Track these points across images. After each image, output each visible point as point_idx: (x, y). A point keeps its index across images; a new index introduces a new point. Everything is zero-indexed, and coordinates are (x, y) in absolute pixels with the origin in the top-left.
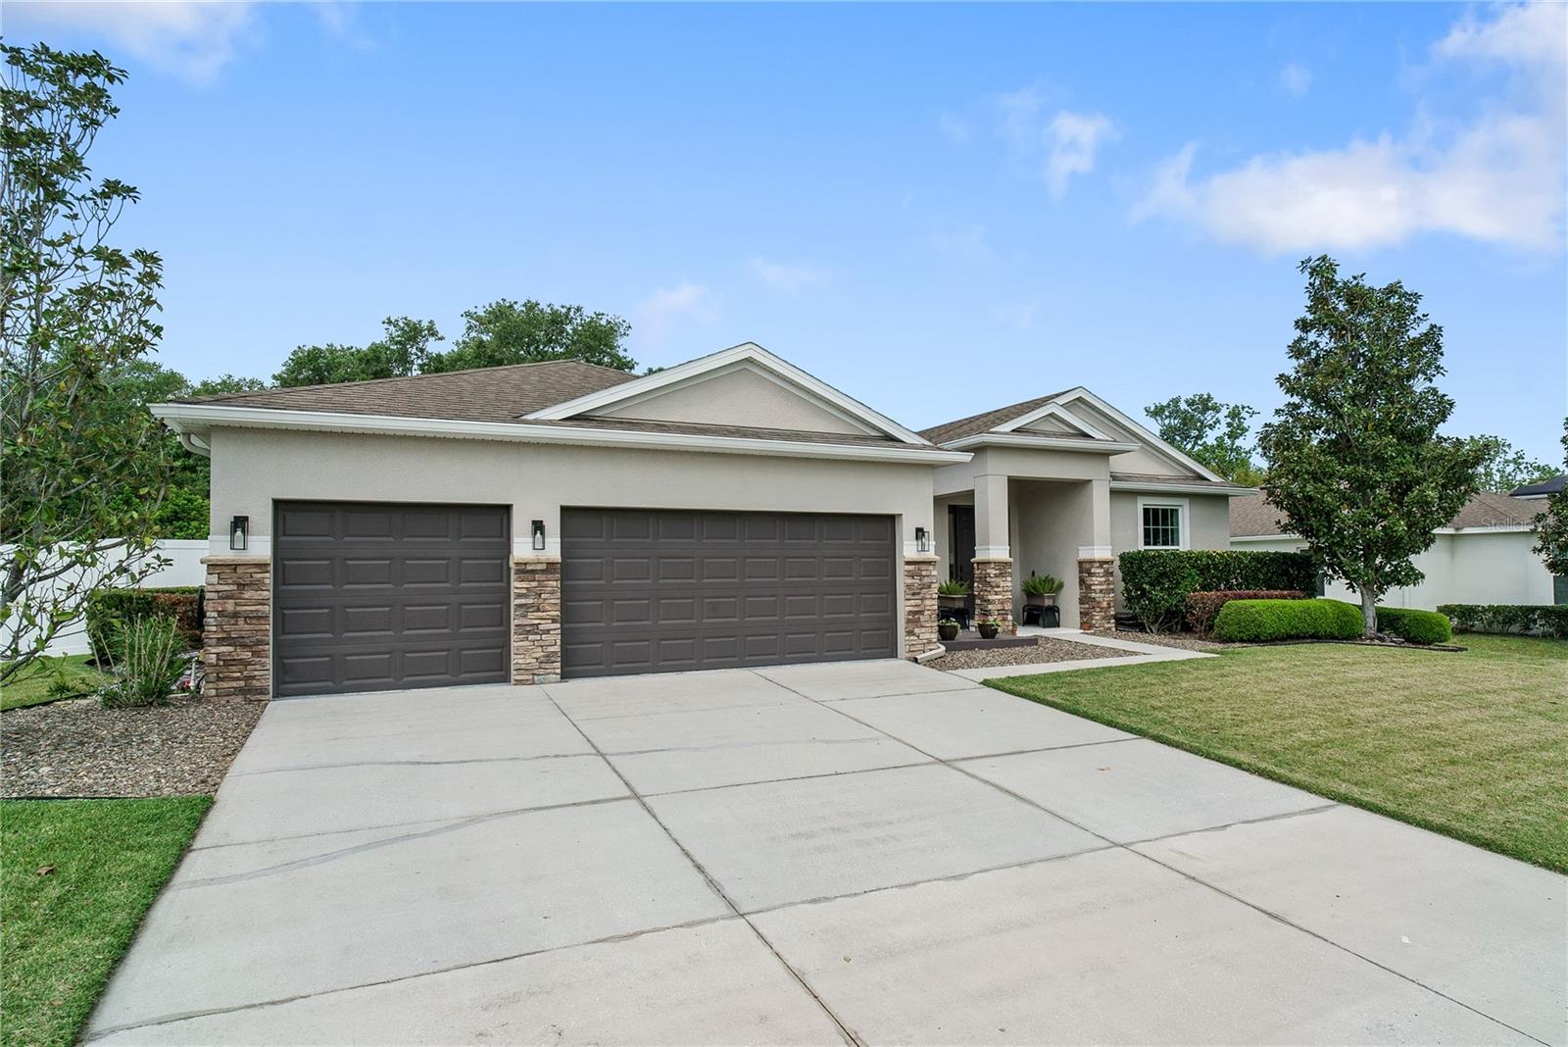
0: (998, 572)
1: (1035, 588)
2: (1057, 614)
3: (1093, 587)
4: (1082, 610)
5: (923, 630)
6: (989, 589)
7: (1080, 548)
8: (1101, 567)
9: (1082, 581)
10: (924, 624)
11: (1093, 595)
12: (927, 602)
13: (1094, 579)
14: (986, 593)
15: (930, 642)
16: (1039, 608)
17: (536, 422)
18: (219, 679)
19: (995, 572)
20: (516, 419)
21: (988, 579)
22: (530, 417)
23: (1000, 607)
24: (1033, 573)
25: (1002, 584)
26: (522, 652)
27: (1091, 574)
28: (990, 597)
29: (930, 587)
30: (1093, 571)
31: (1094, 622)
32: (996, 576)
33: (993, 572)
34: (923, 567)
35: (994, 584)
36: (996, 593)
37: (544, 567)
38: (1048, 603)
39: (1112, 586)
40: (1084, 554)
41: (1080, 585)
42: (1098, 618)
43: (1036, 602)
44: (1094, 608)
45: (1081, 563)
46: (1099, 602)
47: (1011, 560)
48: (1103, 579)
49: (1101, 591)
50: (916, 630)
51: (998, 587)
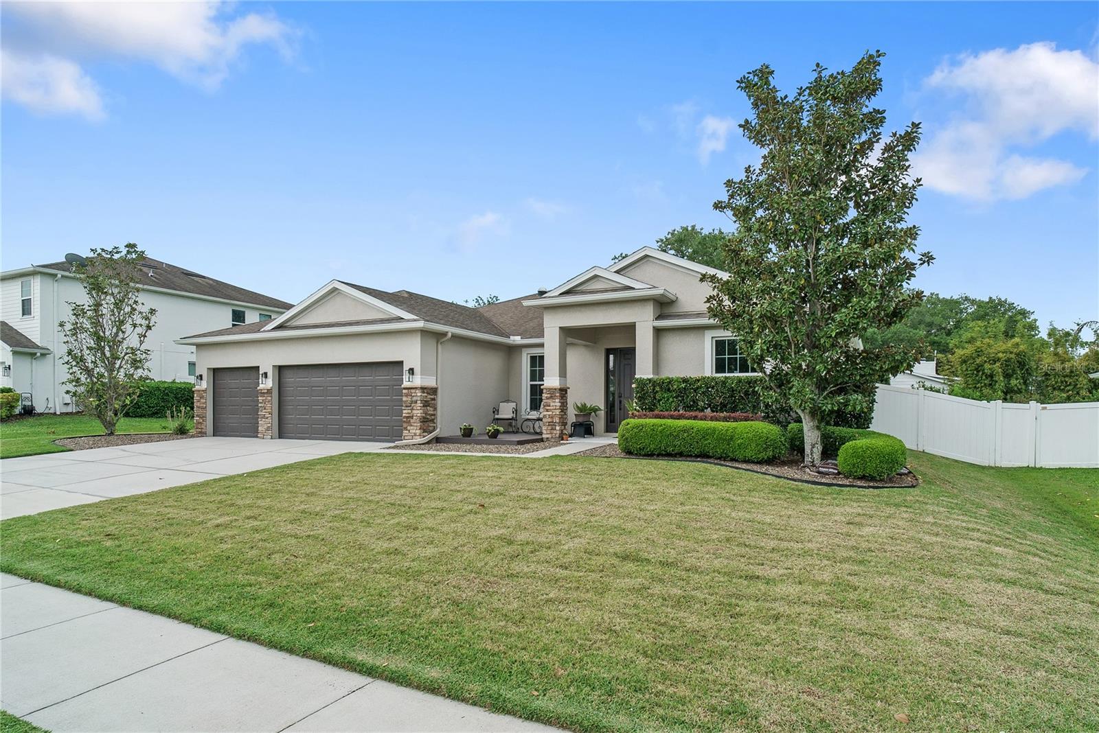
5: (412, 427)
10: (413, 424)
12: (414, 412)
15: (415, 435)
17: (264, 331)
18: (197, 428)
20: (259, 331)
22: (262, 330)
26: (263, 425)
29: (416, 403)
34: (413, 391)
37: (266, 391)
50: (409, 428)
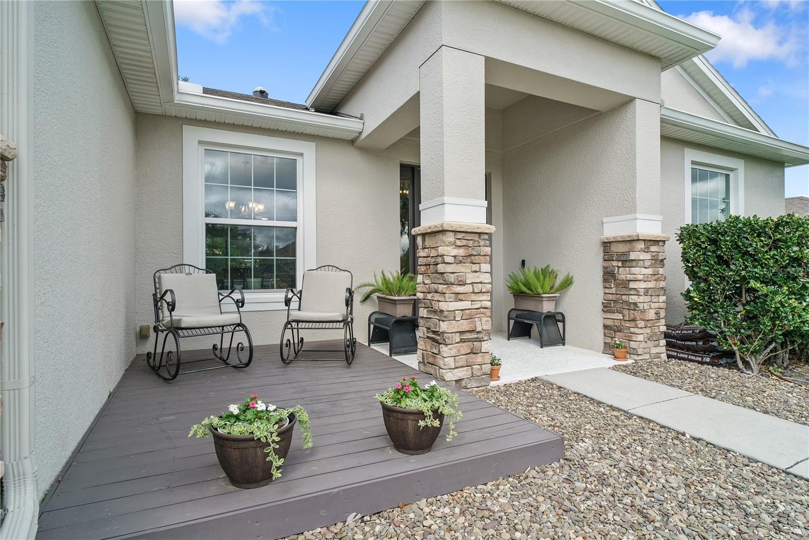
0: (461, 252)
1: (527, 285)
2: (560, 325)
3: (632, 285)
4: (609, 323)
6: (441, 288)
7: (605, 220)
8: (646, 250)
9: (609, 276)
11: (633, 299)
13: (635, 270)
14: (437, 297)
16: (532, 314)
19: (455, 252)
21: (441, 268)
23: (465, 325)
24: (523, 262)
25: (470, 278)
27: (626, 262)
28: (443, 306)
30: (633, 256)
31: (633, 344)
32: (458, 260)
33: (449, 251)
35: (452, 278)
36: (458, 297)
38: (547, 307)
39: (662, 284)
40: (614, 229)
41: (605, 281)
42: (641, 338)
43: (530, 305)
44: (634, 320)
45: (606, 245)
46: (643, 311)
47: (492, 229)
48: (649, 271)
49: (647, 291)
51: (462, 284)
